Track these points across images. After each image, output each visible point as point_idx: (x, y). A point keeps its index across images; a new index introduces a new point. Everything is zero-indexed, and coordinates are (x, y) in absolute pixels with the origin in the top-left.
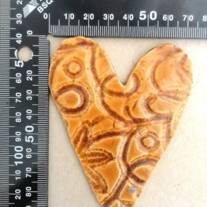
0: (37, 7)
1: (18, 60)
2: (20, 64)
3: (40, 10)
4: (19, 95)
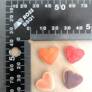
0: (23, 23)
1: (11, 56)
2: (13, 59)
3: (25, 25)
4: (12, 78)
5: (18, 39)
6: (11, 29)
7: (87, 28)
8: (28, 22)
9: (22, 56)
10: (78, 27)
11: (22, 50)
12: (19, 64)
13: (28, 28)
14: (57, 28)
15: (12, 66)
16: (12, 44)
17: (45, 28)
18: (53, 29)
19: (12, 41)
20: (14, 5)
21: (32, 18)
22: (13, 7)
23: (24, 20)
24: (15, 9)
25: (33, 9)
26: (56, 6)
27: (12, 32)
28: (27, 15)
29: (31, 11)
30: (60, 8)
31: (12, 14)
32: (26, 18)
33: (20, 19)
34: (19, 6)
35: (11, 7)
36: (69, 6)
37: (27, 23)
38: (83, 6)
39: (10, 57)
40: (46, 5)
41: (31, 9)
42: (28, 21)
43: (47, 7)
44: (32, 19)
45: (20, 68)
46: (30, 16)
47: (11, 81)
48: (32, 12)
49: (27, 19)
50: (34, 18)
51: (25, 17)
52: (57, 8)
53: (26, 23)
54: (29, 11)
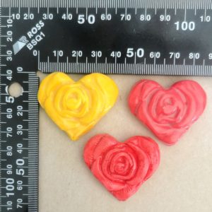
5: (20, 70)
6: (9, 52)
7: (128, 55)
8: (35, 42)
9: (25, 96)
10: (113, 52)
11: (26, 87)
12: (20, 108)
13: (35, 53)
14: (80, 53)
15: (9, 110)
16: (11, 77)
17: (61, 53)
18: (73, 55)
19: (9, 72)
20: (13, 15)
21: (42, 36)
22: (12, 18)
23: (30, 40)
24: (15, 21)
25: (43, 21)
26: (80, 17)
27: (11, 59)
28: (34, 30)
29: (40, 25)
30: (86, 21)
31: (10, 29)
32: (32, 36)
33: (23, 38)
34: (22, 16)
35: (8, 18)
36: (102, 17)
37: (34, 45)
38: (124, 18)
39: (7, 97)
40: (64, 15)
41: (41, 22)
42: (36, 40)
43: (65, 18)
44: (41, 38)
45: (22, 115)
46: (39, 33)
47: (9, 133)
48: (42, 26)
49: (34, 38)
50: (44, 36)
51: (30, 35)
52: (81, 21)
53: (32, 44)
54: (37, 25)
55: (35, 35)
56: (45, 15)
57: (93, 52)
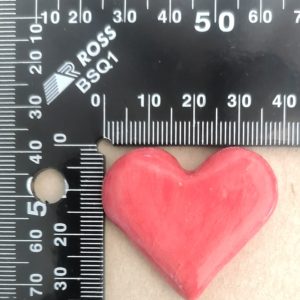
5: (60, 139)
6: (34, 100)
8: (94, 76)
9: (73, 200)
10: (278, 97)
11: (73, 179)
12: (60, 227)
13: (96, 100)
14: (201, 100)
15: (36, 234)
16: (39, 157)
17: (156, 100)
18: (185, 105)
19: (35, 145)
20: (45, 14)
21: (111, 61)
22: (41, 21)
23: (82, 71)
24: (49, 28)
25: (115, 27)
26: (201, 17)
27: (38, 114)
28: (93, 49)
29: (106, 35)
30: (215, 26)
31: (37, 46)
32: (89, 60)
33: (68, 66)
34: (65, 16)
35: (33, 21)
36: (250, 16)
37: (93, 81)
39: (29, 204)
40: (164, 12)
41: (108, 29)
42: (97, 71)
43: (164, 20)
44: (109, 67)
45: (64, 244)
46: (103, 53)
47: (35, 287)
48: (111, 38)
49: (92, 65)
50: (116, 60)
51: (83, 58)
52: (202, 25)
53: (88, 80)
54: (100, 37)
55: (94, 60)
56: (117, 12)
57: (232, 96)
